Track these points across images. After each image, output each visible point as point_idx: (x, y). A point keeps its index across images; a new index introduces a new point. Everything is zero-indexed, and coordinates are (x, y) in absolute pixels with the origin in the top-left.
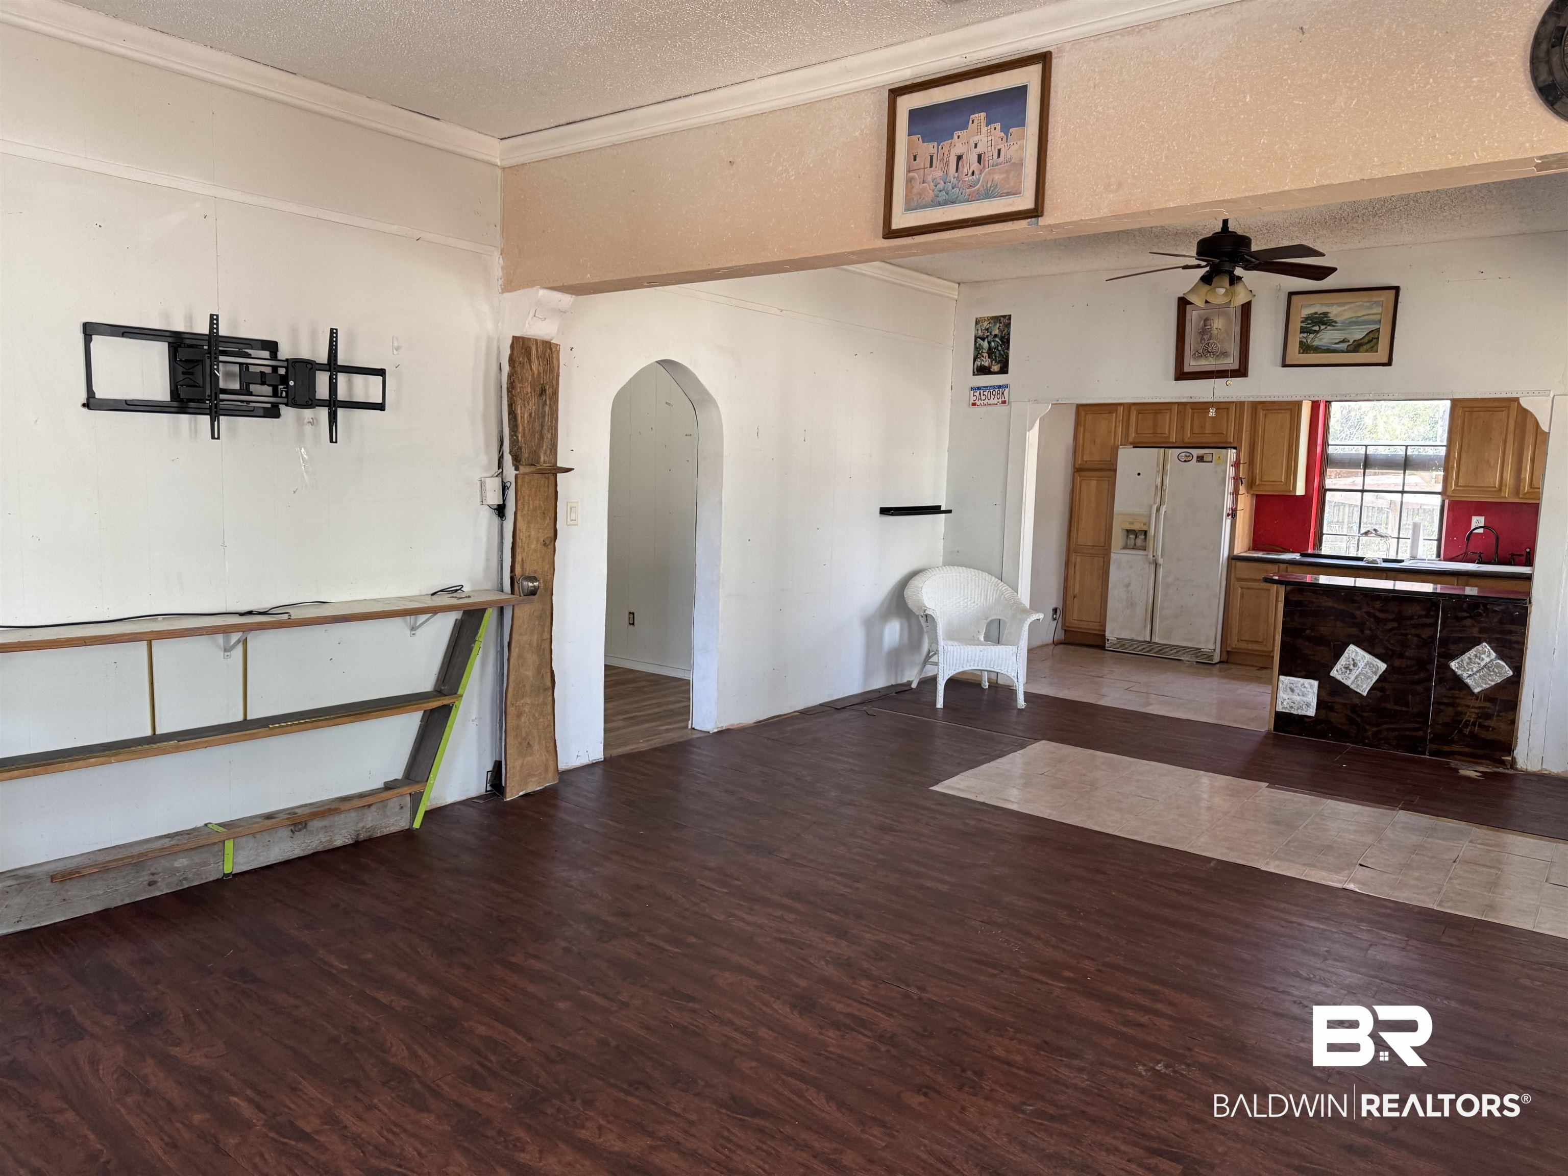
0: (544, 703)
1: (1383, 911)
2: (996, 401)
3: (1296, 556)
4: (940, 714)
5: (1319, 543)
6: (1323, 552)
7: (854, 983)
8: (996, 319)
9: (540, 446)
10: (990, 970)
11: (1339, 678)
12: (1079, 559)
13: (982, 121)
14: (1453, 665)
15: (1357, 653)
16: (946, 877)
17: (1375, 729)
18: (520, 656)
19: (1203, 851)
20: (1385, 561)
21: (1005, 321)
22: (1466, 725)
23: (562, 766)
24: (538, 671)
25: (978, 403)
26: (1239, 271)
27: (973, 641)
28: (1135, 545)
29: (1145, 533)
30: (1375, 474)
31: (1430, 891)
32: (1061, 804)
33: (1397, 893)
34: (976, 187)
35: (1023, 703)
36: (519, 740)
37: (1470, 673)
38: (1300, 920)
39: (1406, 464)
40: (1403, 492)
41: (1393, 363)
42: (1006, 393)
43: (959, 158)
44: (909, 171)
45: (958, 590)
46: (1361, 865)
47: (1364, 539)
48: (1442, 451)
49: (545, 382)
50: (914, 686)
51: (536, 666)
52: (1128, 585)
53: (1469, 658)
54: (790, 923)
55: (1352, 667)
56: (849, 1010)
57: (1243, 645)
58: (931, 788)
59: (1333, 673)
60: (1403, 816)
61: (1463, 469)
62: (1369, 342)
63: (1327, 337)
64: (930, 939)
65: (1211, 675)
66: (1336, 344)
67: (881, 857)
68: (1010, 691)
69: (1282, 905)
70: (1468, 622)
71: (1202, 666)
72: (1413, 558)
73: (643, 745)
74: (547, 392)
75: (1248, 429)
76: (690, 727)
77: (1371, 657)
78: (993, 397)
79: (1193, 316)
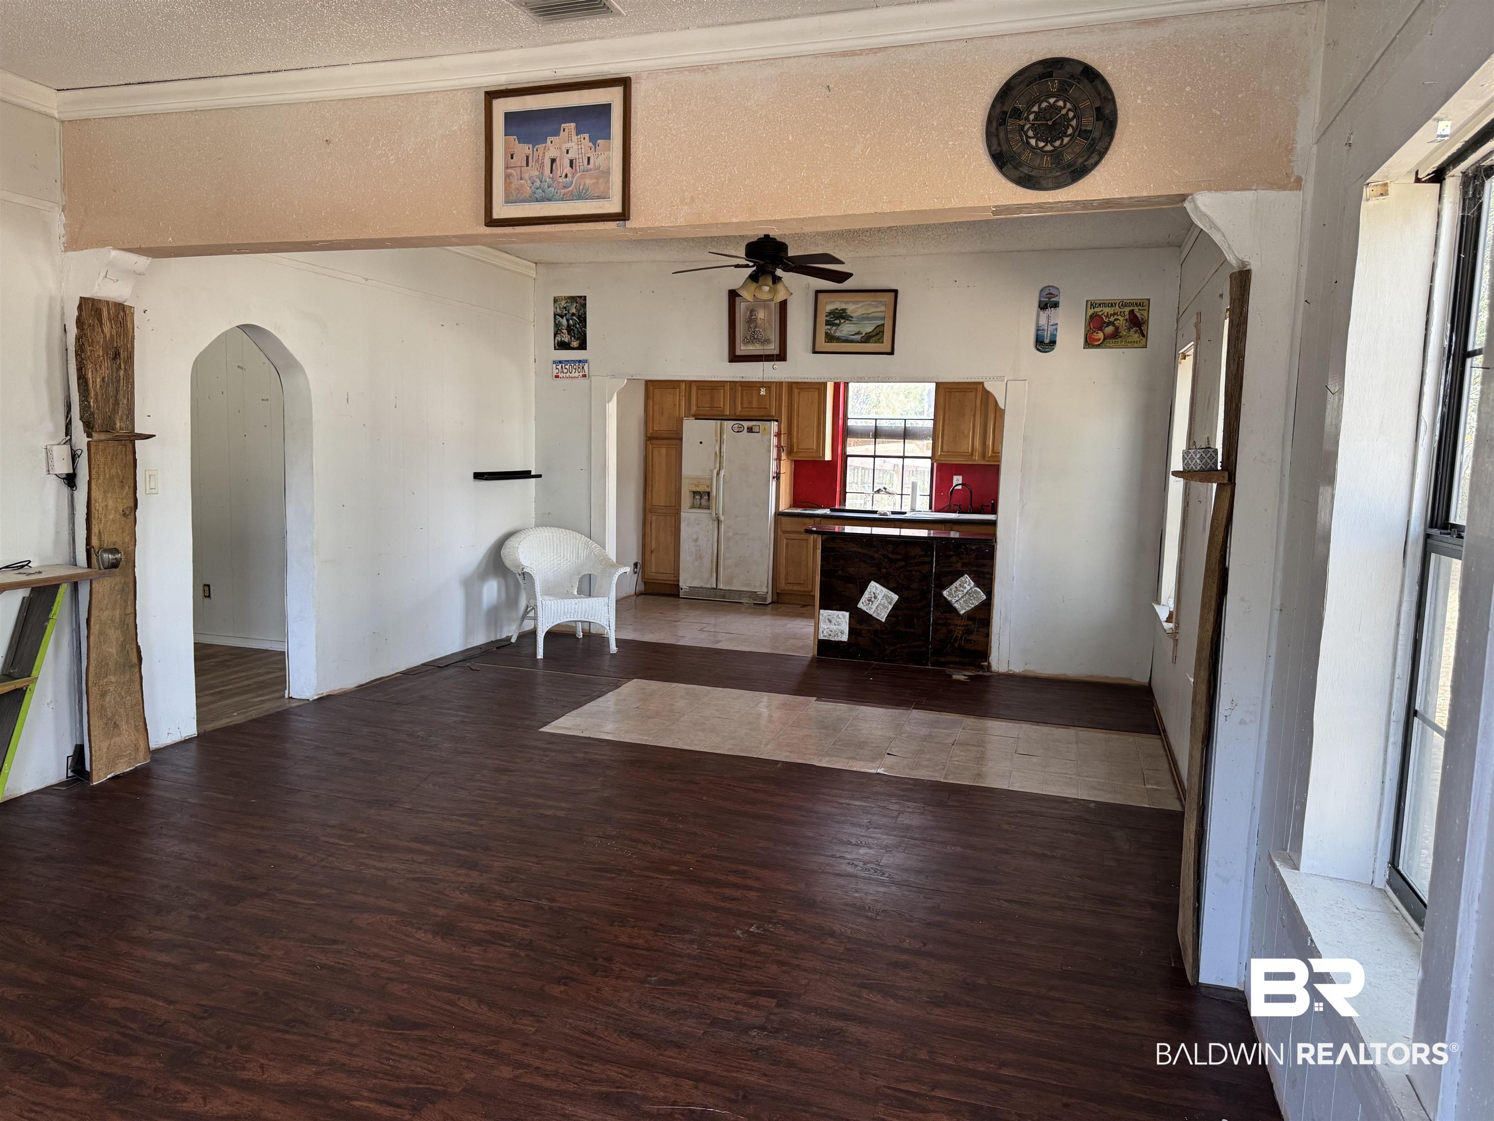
0: (131, 681)
1: (906, 786)
2: (577, 374)
3: (827, 511)
4: (541, 664)
5: (843, 500)
6: (847, 508)
7: (490, 905)
8: (573, 299)
9: (115, 411)
10: (609, 875)
11: (864, 608)
12: (654, 518)
13: (573, 130)
14: (945, 593)
15: (876, 587)
16: (563, 805)
17: (892, 648)
18: (101, 633)
19: (772, 756)
20: (893, 513)
21: (581, 302)
22: (956, 640)
23: (153, 745)
24: (123, 646)
25: (561, 375)
26: (779, 272)
27: (568, 595)
28: (700, 504)
29: (709, 494)
30: (883, 443)
31: (938, 768)
32: (656, 731)
33: (915, 773)
34: (569, 189)
35: (615, 648)
36: (105, 720)
37: (957, 599)
38: (847, 801)
39: (906, 434)
40: (904, 457)
41: (895, 352)
42: (586, 367)
43: (553, 161)
44: (507, 168)
45: (552, 549)
46: (888, 754)
47: (876, 496)
48: (930, 424)
49: (119, 345)
50: (513, 640)
51: (120, 643)
52: (696, 540)
53: (956, 587)
54: (419, 863)
55: (873, 599)
56: (488, 928)
57: (790, 587)
58: (541, 730)
59: (860, 605)
60: (916, 714)
61: (946, 438)
62: (876, 335)
63: (846, 329)
64: (553, 858)
65: (765, 614)
66: (853, 335)
67: (502, 795)
68: (602, 639)
69: (834, 791)
70: (954, 559)
71: (757, 607)
72: (913, 510)
73: (237, 718)
74: (122, 356)
75: (786, 405)
76: (287, 696)
77: (887, 590)
78: (574, 370)
79: (742, 308)
